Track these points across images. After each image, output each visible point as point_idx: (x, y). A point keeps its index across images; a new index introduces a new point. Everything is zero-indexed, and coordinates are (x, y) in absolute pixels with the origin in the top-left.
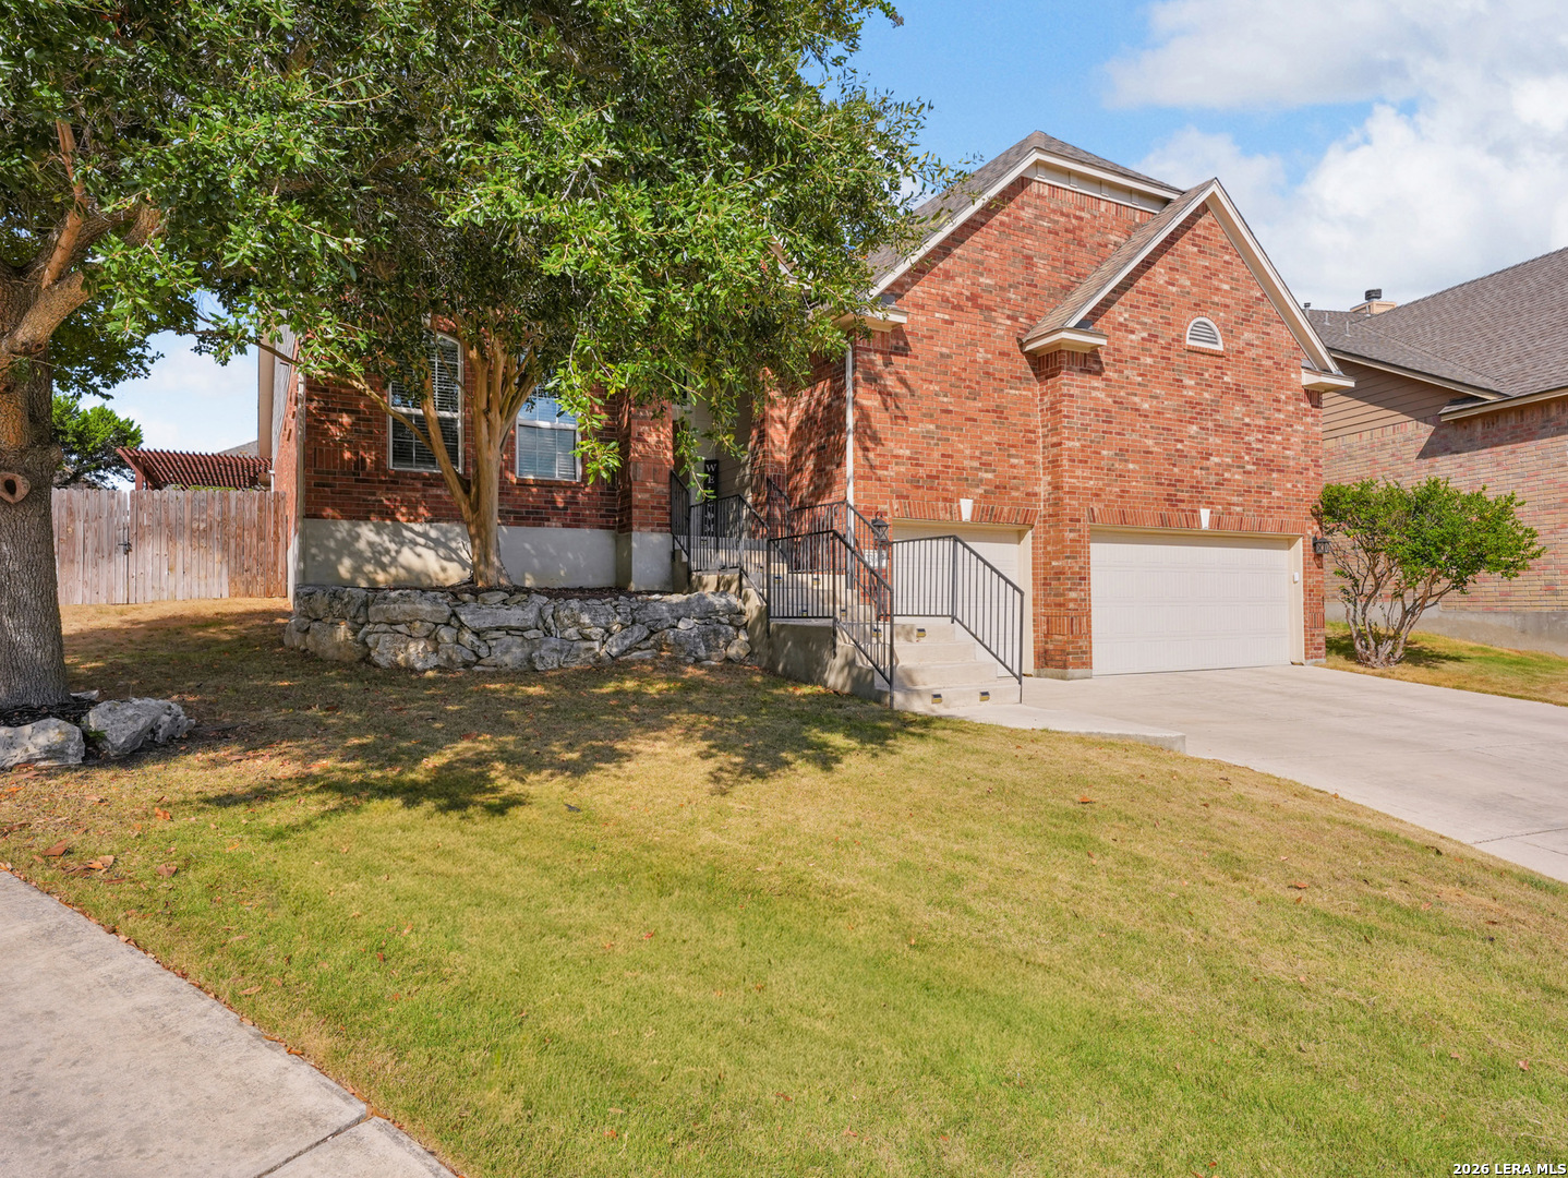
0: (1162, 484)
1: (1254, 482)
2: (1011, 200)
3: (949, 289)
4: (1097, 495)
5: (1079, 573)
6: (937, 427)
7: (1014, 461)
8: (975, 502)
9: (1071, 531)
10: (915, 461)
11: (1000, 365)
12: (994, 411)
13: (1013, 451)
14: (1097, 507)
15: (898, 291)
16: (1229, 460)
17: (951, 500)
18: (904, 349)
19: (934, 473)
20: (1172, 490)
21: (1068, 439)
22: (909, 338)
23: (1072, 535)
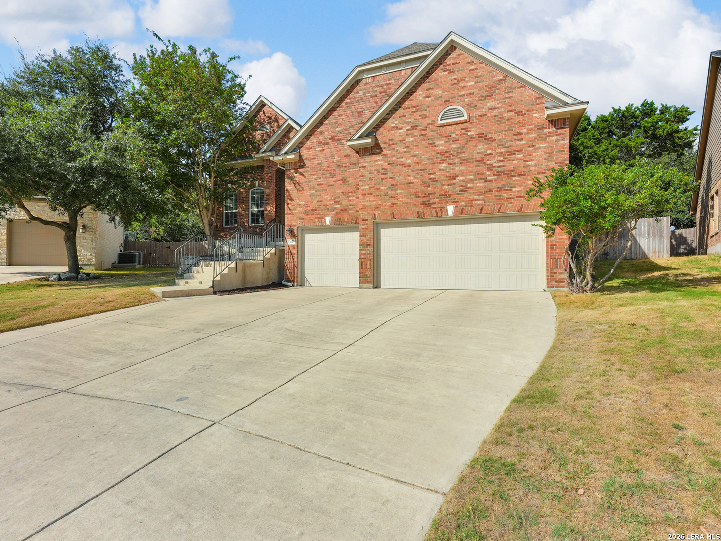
0: (419, 197)
1: (494, 185)
2: (351, 92)
3: (321, 138)
4: (377, 208)
5: (366, 243)
6: (316, 191)
7: (350, 199)
8: (332, 217)
9: (363, 225)
10: (306, 206)
11: (345, 161)
12: (341, 180)
13: (350, 194)
14: (377, 213)
15: (301, 146)
16: (472, 177)
17: (321, 218)
18: (303, 166)
19: (314, 209)
20: (426, 199)
21: (362, 186)
22: (305, 161)
23: (363, 227)
